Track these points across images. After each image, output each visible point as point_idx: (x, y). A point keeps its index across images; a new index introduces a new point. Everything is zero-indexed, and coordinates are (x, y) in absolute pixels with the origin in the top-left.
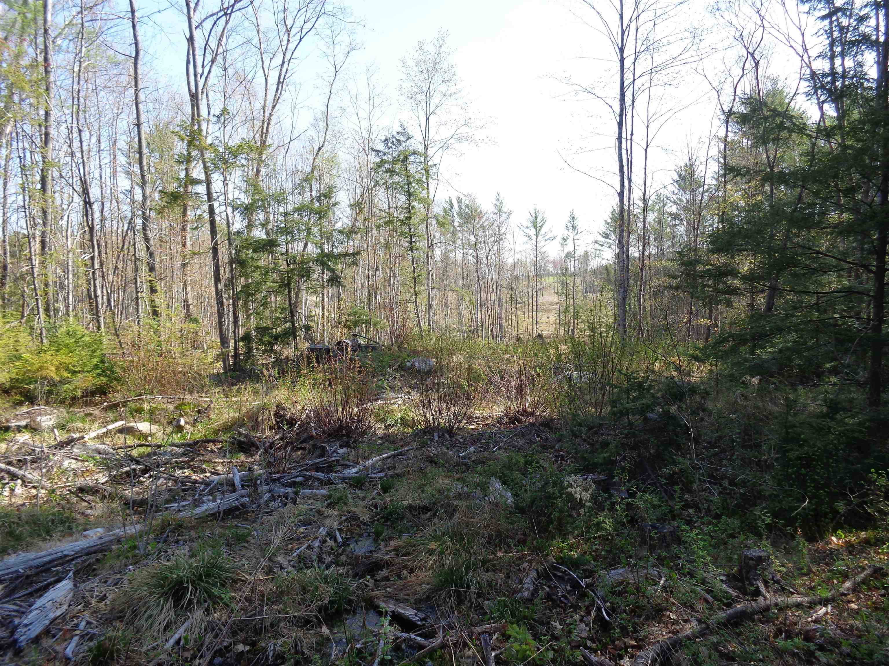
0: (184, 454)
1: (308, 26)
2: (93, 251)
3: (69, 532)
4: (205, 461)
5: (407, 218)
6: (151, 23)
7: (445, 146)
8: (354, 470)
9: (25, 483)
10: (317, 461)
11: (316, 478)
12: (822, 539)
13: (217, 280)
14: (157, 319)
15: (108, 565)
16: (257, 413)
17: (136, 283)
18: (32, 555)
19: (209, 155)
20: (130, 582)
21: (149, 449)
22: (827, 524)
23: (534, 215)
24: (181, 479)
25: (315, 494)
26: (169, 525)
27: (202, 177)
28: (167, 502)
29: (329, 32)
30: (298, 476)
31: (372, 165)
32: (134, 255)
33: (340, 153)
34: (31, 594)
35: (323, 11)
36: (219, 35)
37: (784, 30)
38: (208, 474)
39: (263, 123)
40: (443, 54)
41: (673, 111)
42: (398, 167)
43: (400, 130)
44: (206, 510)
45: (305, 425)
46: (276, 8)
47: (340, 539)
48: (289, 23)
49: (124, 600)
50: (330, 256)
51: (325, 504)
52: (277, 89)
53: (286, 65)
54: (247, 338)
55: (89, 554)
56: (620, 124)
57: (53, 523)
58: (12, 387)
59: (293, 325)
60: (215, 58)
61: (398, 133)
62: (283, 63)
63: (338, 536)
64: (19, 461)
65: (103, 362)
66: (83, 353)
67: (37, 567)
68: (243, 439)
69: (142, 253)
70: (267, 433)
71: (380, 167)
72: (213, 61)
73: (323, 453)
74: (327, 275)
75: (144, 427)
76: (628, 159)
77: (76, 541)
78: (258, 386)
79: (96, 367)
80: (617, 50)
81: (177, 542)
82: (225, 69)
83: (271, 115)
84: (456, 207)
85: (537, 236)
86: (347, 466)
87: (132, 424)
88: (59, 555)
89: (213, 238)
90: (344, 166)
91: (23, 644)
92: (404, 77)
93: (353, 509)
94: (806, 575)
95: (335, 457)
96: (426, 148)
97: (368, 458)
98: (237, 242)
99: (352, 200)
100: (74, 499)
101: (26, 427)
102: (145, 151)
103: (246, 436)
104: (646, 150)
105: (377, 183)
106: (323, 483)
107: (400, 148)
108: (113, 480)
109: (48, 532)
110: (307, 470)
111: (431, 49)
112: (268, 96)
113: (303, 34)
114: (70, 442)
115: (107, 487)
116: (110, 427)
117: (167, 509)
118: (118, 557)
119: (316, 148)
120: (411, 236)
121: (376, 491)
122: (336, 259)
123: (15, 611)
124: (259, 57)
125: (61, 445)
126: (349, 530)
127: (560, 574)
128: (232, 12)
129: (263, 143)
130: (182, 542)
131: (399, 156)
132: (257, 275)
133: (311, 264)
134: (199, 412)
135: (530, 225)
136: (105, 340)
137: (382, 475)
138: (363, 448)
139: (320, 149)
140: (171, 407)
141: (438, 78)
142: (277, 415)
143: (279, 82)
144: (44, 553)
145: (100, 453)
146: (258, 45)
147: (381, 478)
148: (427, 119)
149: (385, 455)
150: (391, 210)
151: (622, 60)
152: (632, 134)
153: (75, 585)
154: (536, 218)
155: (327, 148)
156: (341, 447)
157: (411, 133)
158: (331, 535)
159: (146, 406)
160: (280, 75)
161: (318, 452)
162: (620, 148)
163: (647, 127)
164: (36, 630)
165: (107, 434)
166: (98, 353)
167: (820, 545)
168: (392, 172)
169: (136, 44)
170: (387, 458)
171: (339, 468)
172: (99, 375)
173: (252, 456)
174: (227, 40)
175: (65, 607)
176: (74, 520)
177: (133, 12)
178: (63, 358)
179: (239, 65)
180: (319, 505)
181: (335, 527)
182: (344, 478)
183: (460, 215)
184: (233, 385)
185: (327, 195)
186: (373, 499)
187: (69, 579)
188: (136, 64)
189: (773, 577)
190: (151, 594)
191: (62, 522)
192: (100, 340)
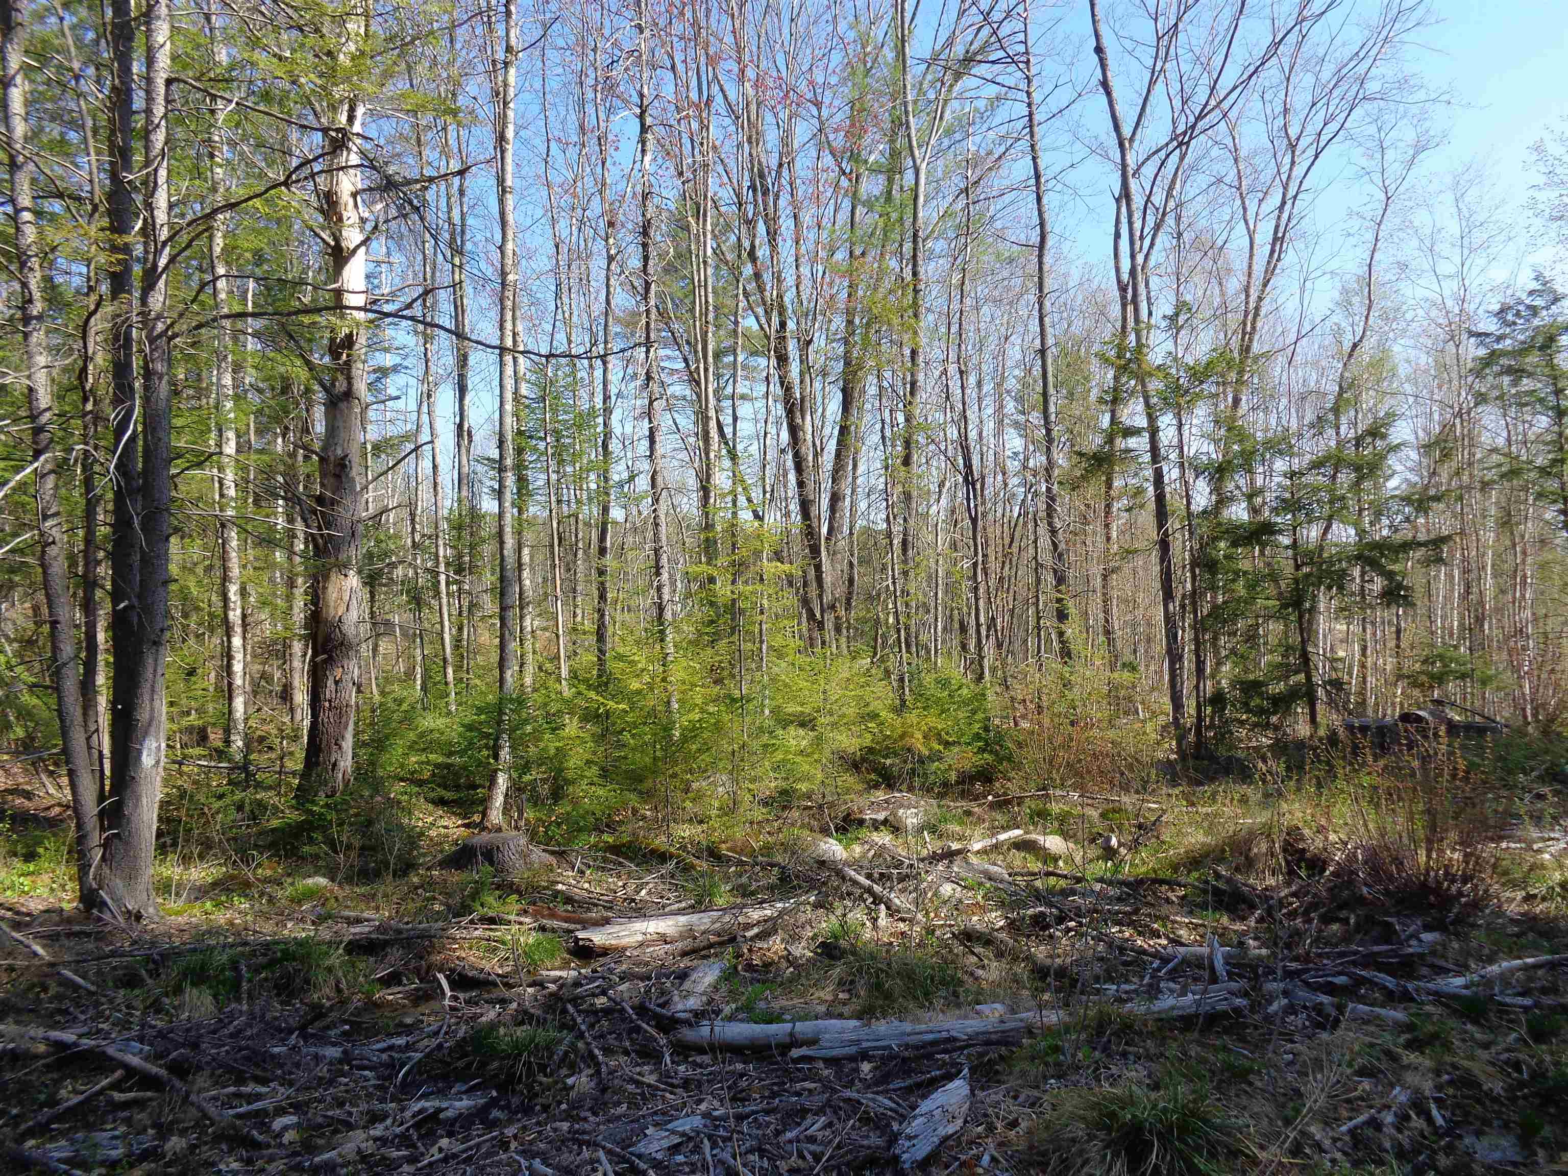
0: (1119, 899)
1: (1333, 127)
2: (976, 554)
3: (954, 1001)
4: (1157, 918)
5: (1554, 462)
6: (1059, 187)
8: (1459, 981)
9: (892, 911)
10: (1376, 949)
11: (1376, 984)
13: (1168, 595)
14: (1070, 662)
15: (1018, 1069)
16: (1249, 841)
17: (1037, 604)
18: (907, 1027)
19: (1155, 385)
20: (1054, 1107)
21: (1063, 883)
24: (1118, 942)
25: (1378, 1017)
26: (1111, 1022)
27: (1143, 422)
28: (1097, 979)
29: (1373, 129)
30: (1340, 973)
31: (1470, 365)
32: (1035, 558)
33: (1396, 348)
34: (909, 1090)
35: (1360, 96)
36: (1167, 182)
38: (1164, 942)
39: (1246, 316)
42: (1533, 359)
43: (1535, 285)
44: (1173, 1008)
45: (1346, 873)
46: (1269, 111)
47: (1440, 1121)
48: (1293, 132)
49: (1045, 1135)
50: (1382, 546)
51: (1402, 1039)
52: (1272, 252)
53: (1288, 206)
54: (1218, 700)
55: (988, 1043)
57: (932, 981)
58: (863, 760)
59: (1309, 677)
60: (1162, 220)
61: (1531, 293)
62: (1284, 203)
63: (1435, 1112)
64: (881, 875)
65: (986, 729)
66: (961, 715)
67: (916, 1047)
68: (1221, 885)
69: (1046, 558)
70: (1271, 881)
71: (1487, 365)
72: (1157, 227)
73: (1388, 935)
74: (1378, 584)
75: (1054, 843)
77: (966, 1017)
78: (1249, 790)
79: (977, 737)
81: (1124, 1055)
82: (1180, 235)
83: (1260, 299)
86: (1443, 971)
87: (1033, 836)
88: (944, 1035)
89: (1160, 525)
90: (1403, 370)
91: (906, 1166)
92: (1541, 180)
93: (1466, 1063)
95: (1413, 948)
97: (1491, 960)
98: (1204, 530)
99: (1421, 434)
100: (959, 949)
101: (885, 822)
102: (1051, 391)
103: (1229, 881)
105: (1481, 399)
106: (1391, 998)
107: (1536, 322)
108: (1012, 925)
109: (926, 994)
110: (1354, 963)
112: (1255, 267)
113: (1322, 144)
114: (949, 855)
115: (1003, 935)
116: (1003, 837)
117: (1098, 990)
118: (1033, 1058)
119: (1347, 346)
121: (1514, 1035)
122: (1397, 552)
123: (891, 1110)
124: (1238, 202)
125: (935, 858)
126: (1458, 1105)
128: (1191, 138)
129: (1246, 350)
130: (1132, 1058)
131: (1533, 338)
132: (1240, 588)
133: (1344, 564)
134: (1140, 827)
136: (990, 696)
137: (1527, 1001)
138: (1478, 938)
139: (1355, 346)
140: (1094, 814)
142: (1287, 848)
143: (1275, 239)
144: (923, 1027)
145: (990, 879)
146: (1236, 184)
147: (1526, 1009)
149: (1530, 960)
150: (1514, 448)
153: (972, 1091)
155: (1370, 343)
156: (1427, 928)
157: (1560, 290)
158: (1419, 1105)
159: (1055, 808)
160: (1277, 227)
161: (1376, 931)
164: (922, 1150)
165: (996, 847)
166: (980, 716)
168: (1517, 373)
169: (1042, 224)
170: (1536, 967)
171: (1425, 971)
172: (982, 750)
173: (1243, 919)
174: (1182, 187)
175: (960, 1122)
176: (961, 983)
177: (1038, 176)
178: (934, 721)
179: (1202, 223)
180: (1386, 1039)
181: (1427, 1093)
182: (1437, 993)
184: (1200, 783)
185: (1375, 432)
186: (1508, 1050)
187: (964, 1078)
188: (1040, 256)
190: (1091, 1137)
191: (943, 982)
192: (984, 695)
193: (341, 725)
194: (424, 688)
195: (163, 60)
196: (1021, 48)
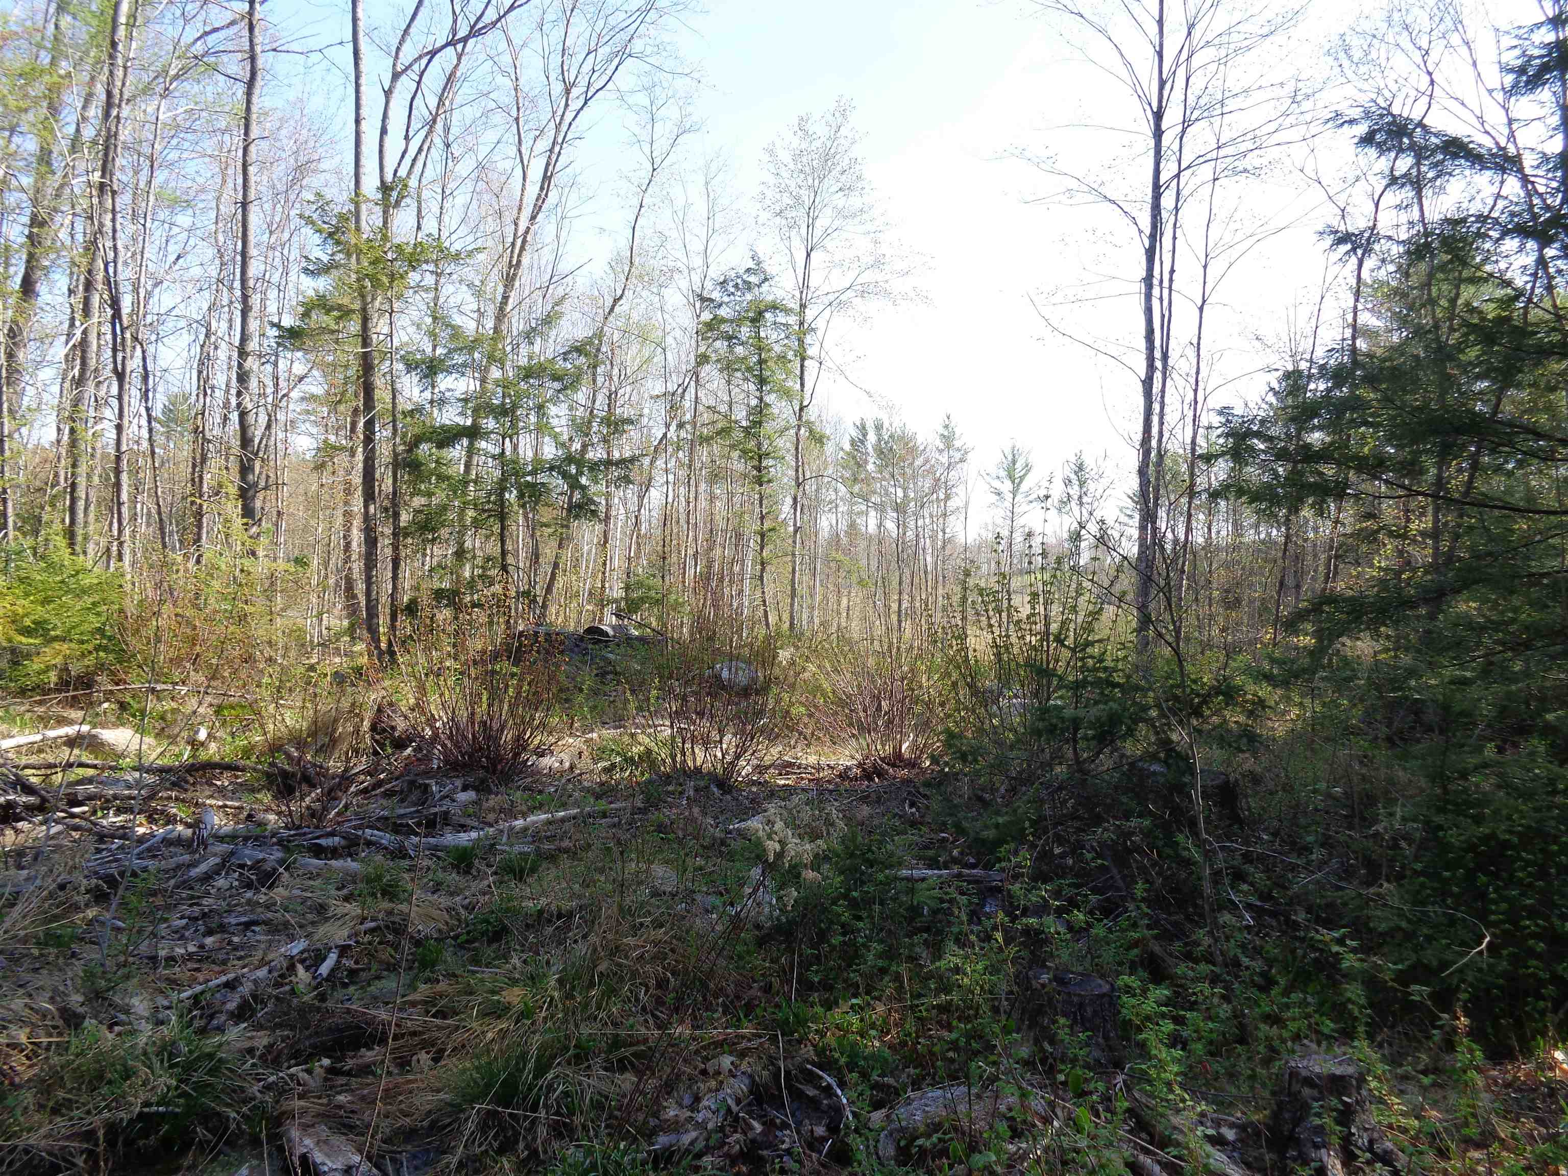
5: (755, 423)
7: (837, 304)
12: (1528, 1052)
16: (336, 721)
17: (200, 485)
22: (1543, 1013)
23: (1010, 457)
25: (331, 870)
30: (332, 835)
37: (1473, 104)
40: (842, 141)
41: (1255, 238)
42: (745, 331)
43: (751, 264)
45: (425, 748)
48: (570, 75)
52: (541, 189)
56: (1150, 254)
61: (748, 270)
62: (554, 145)
63: (329, 962)
68: (290, 767)
70: (354, 763)
71: (711, 329)
73: (425, 797)
76: (1163, 316)
80: (1150, 117)
84: (872, 438)
85: (1014, 493)
87: (98, 731)
93: (406, 908)
94: (1478, 1146)
95: (442, 807)
96: (803, 306)
103: (299, 762)
104: (1201, 309)
105: (705, 360)
107: (750, 296)
111: (820, 129)
116: (54, 733)
119: (609, 302)
120: (760, 457)
121: (491, 879)
127: (811, 1092)
131: (747, 310)
135: (1003, 474)
137: (527, 848)
139: (616, 301)
141: (830, 184)
142: (375, 726)
148: (808, 255)
151: (1158, 134)
152: (1172, 271)
154: (1014, 462)
157: (770, 271)
161: (415, 796)
162: (1148, 296)
163: (1205, 267)
167: (1524, 1070)
168: (731, 339)
169: (253, 59)
180: (328, 893)
181: (336, 942)
182: (440, 848)
183: (880, 453)
186: (476, 894)
188: (249, 94)
189: (1371, 1142)
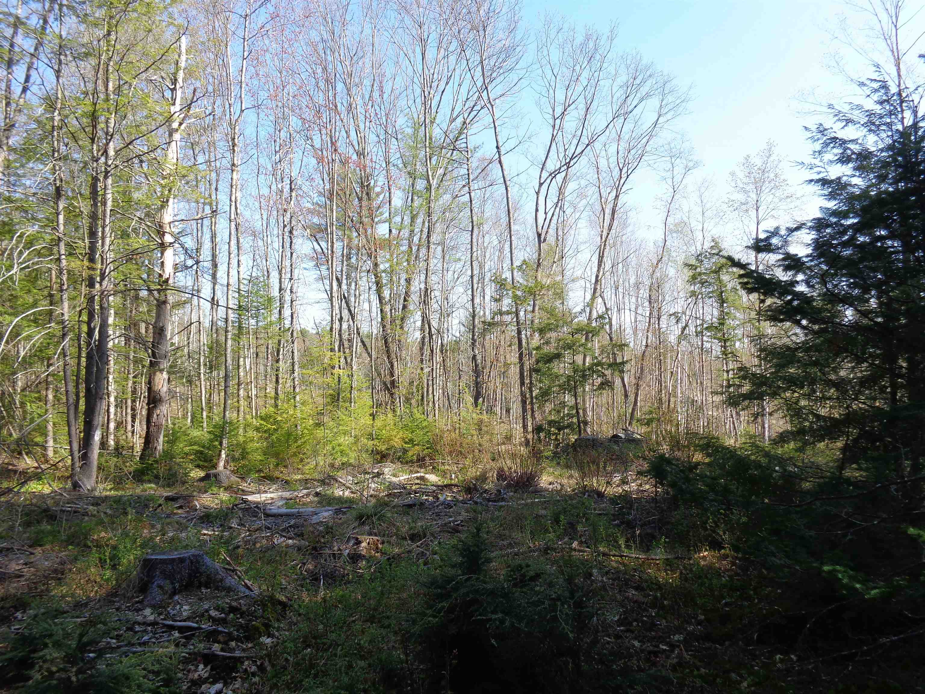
59: (579, 420)
75: (431, 477)
87: (425, 475)
116: (414, 475)
165: (410, 478)
193: (159, 432)
194: (192, 421)
195: (109, 203)
196: (465, 145)
